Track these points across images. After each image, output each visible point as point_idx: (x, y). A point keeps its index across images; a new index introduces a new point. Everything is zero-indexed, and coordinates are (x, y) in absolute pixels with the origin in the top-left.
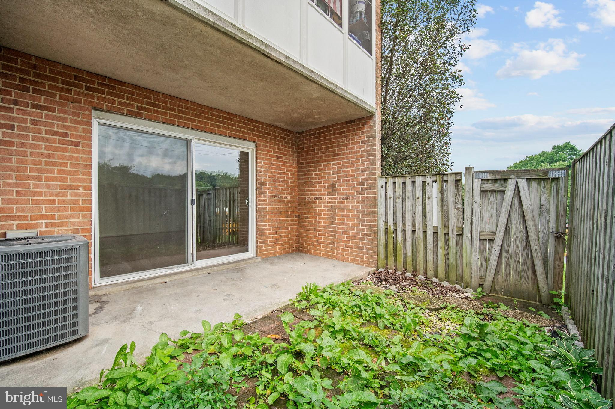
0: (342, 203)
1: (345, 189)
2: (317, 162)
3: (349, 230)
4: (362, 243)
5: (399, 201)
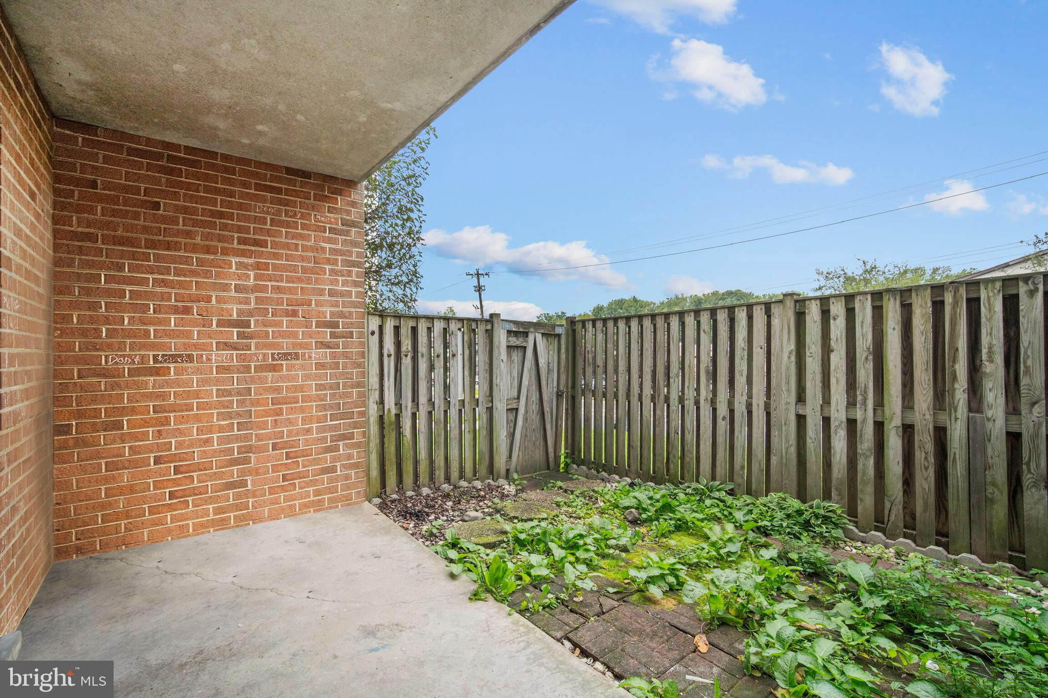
0: (274, 368)
1: (282, 335)
2: (176, 247)
3: (297, 434)
4: (334, 459)
5: (407, 362)
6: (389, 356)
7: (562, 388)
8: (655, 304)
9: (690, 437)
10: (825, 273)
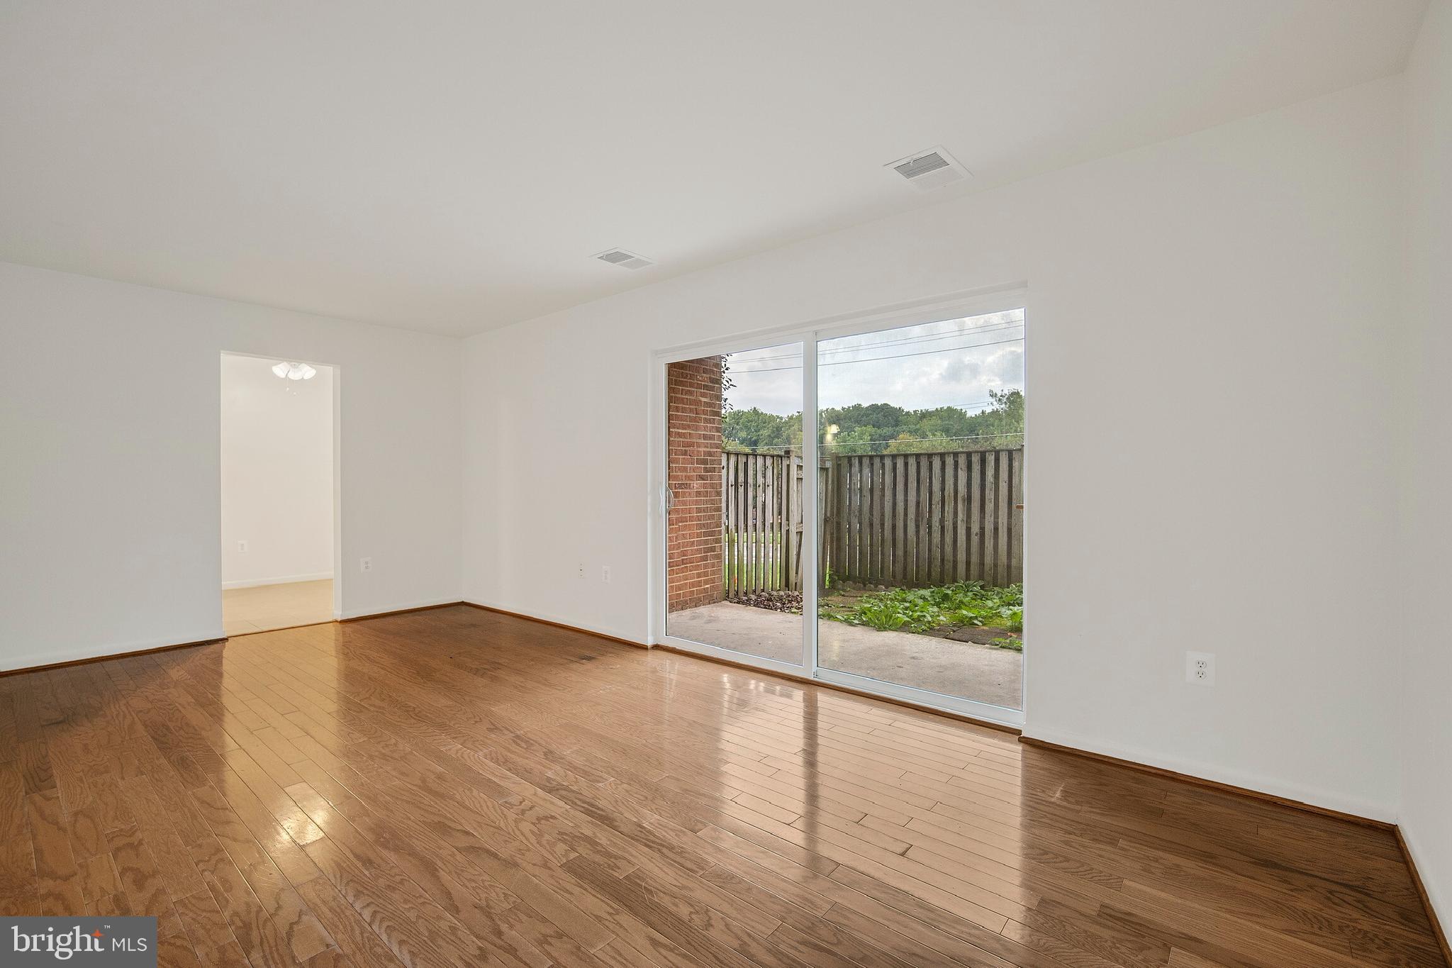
0: (676, 495)
1: (680, 469)
5: (741, 490)
6: (732, 486)
7: (828, 515)
8: (781, 418)
9: (949, 549)
10: (999, 395)
